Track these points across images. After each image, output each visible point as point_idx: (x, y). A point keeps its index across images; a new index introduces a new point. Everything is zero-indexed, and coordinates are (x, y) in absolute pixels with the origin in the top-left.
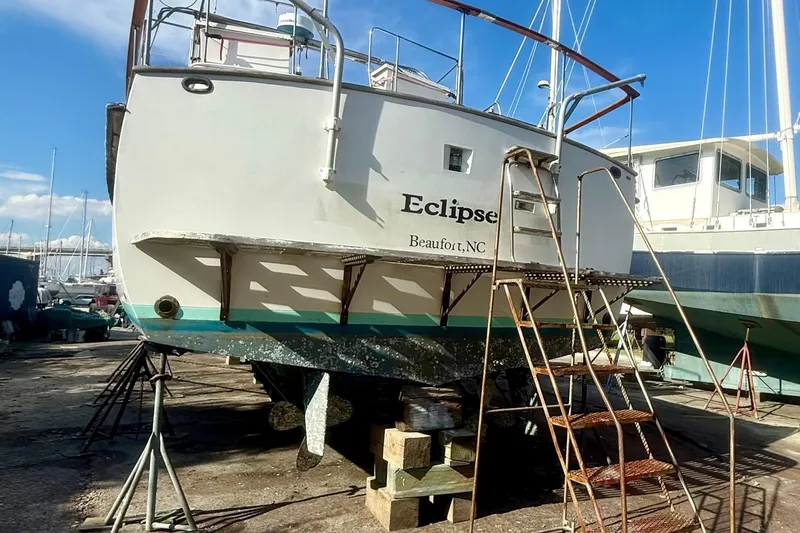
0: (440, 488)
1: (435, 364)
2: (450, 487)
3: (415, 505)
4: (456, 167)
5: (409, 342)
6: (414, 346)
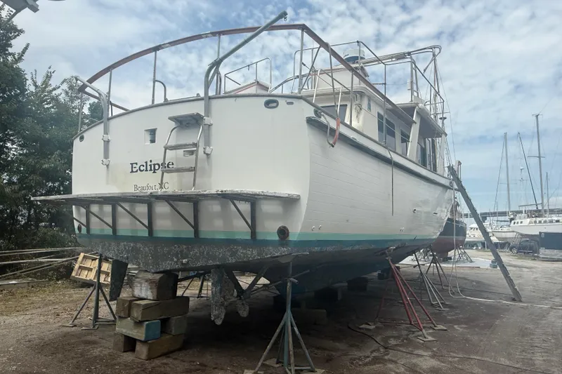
1: (150, 259)
4: (153, 141)
5: (139, 245)
6: (140, 248)
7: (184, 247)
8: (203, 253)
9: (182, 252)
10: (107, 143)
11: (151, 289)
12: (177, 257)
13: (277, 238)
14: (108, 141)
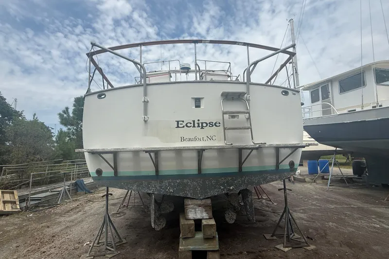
0: (200, 247)
1: (198, 190)
2: (206, 247)
3: (190, 254)
4: (198, 106)
5: (185, 181)
6: (187, 183)
7: (230, 178)
8: (244, 181)
9: (227, 182)
10: (146, 103)
11: (205, 211)
12: (224, 186)
13: (289, 168)
14: (148, 102)
